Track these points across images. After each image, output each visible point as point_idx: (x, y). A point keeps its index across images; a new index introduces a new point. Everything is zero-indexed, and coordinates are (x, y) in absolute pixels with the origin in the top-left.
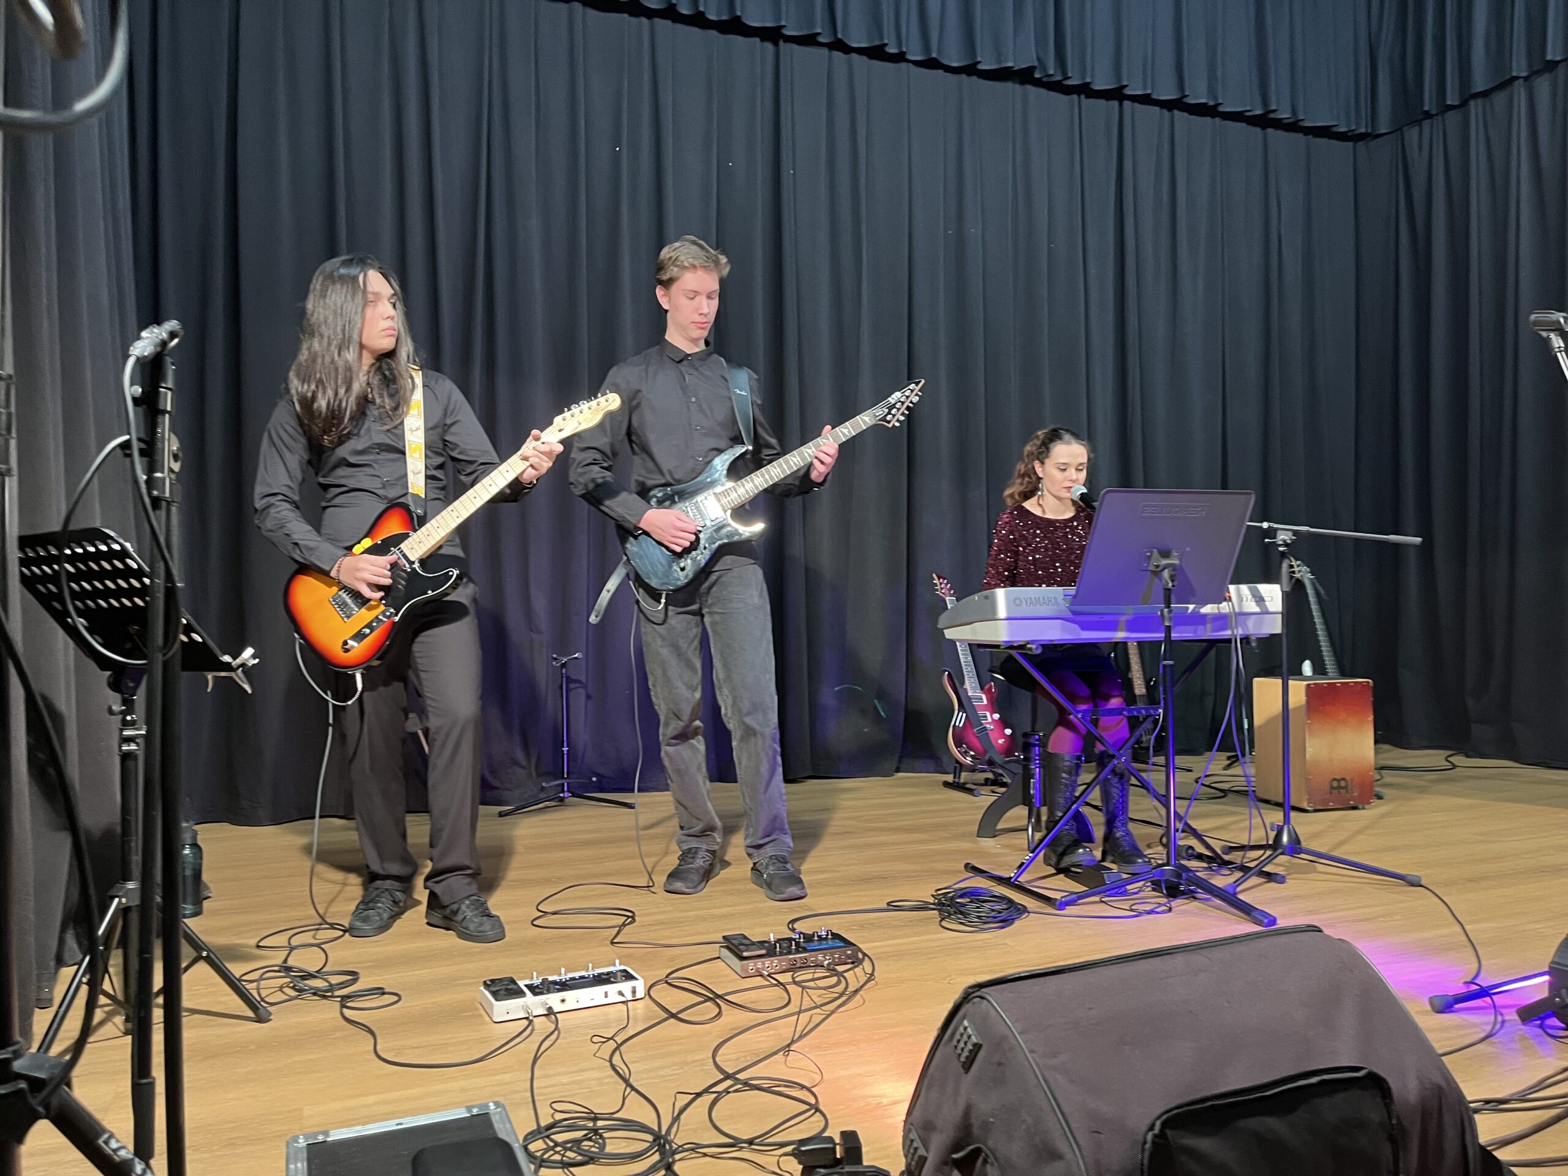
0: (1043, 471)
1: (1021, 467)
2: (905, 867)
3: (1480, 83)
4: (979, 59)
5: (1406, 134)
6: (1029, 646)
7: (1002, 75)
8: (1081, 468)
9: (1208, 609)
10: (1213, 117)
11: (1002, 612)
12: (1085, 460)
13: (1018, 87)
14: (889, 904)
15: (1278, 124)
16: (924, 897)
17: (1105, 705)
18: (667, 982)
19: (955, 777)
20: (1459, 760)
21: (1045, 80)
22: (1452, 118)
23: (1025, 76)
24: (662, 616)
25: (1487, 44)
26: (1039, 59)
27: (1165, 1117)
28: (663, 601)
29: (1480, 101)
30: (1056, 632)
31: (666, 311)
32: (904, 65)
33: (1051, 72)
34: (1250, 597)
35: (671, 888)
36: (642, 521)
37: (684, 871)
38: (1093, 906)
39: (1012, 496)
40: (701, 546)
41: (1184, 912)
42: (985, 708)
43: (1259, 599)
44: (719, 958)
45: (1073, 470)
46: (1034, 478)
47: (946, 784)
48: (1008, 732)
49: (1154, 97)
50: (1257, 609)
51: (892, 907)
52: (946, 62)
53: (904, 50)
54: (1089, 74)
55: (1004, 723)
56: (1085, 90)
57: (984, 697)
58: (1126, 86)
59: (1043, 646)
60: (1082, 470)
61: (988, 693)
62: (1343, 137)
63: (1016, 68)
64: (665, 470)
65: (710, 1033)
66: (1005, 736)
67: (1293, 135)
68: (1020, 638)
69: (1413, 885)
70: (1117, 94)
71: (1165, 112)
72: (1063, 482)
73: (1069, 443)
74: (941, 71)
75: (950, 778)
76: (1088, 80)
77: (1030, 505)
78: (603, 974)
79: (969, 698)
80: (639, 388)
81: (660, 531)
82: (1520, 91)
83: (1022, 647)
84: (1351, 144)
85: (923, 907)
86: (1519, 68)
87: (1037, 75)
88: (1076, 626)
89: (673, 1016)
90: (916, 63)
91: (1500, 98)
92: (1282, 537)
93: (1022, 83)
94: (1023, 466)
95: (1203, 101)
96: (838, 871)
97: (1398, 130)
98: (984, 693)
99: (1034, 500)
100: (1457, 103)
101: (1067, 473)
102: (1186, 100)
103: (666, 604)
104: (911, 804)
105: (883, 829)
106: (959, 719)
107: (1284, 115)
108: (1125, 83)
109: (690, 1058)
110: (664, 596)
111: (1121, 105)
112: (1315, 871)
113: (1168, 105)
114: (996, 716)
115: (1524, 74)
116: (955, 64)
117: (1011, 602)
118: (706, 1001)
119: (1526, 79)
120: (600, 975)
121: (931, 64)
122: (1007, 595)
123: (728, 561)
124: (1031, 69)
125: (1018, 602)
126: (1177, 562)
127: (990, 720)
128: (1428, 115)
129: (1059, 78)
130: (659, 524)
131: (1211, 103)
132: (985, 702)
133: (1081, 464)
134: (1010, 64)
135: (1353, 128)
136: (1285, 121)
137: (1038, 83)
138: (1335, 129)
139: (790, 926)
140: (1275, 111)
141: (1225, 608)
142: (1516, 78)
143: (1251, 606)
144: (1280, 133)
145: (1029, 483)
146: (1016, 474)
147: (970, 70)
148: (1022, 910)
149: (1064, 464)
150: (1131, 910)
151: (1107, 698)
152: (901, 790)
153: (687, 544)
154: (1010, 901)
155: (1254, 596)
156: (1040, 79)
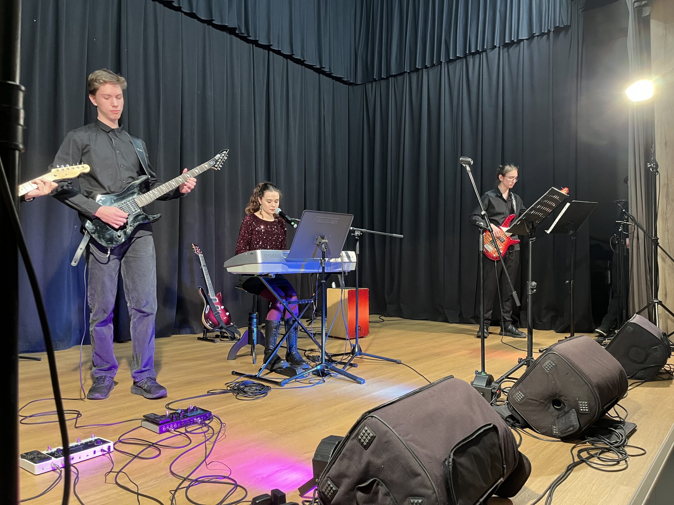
0: (261, 202)
1: (252, 198)
2: (204, 376)
3: (393, 73)
4: (214, 19)
5: (367, 86)
6: (269, 275)
7: (222, 28)
8: (276, 201)
9: (332, 260)
10: (302, 65)
11: (260, 260)
12: (278, 198)
13: (228, 35)
14: (208, 392)
15: (324, 73)
16: (221, 387)
17: (290, 300)
18: (120, 442)
19: (204, 335)
20: (383, 318)
21: (240, 34)
22: (383, 83)
23: (232, 31)
24: (107, 260)
25: (396, 58)
26: (238, 26)
27: (453, 452)
28: (109, 252)
29: (393, 78)
30: (279, 269)
31: (97, 106)
32: (180, 13)
33: (243, 32)
34: (346, 256)
35: (91, 397)
36: (97, 212)
37: (99, 388)
38: (293, 384)
39: (249, 210)
40: (129, 225)
41: (329, 382)
42: (217, 304)
43: (349, 257)
44: (141, 426)
45: (274, 202)
46: (258, 204)
47: (199, 339)
48: (228, 314)
49: (282, 52)
50: (348, 261)
51: (210, 393)
52: (199, 16)
53: (181, 6)
54: (258, 37)
55: (226, 310)
56: (255, 43)
57: (217, 299)
58: (272, 45)
59: (276, 275)
60: (277, 202)
61: (218, 297)
62: (345, 83)
63: (229, 27)
64: (106, 186)
65: (161, 462)
66: (226, 316)
67: (328, 78)
68: (266, 272)
69: (398, 363)
70: (267, 48)
71: (285, 59)
72: (270, 207)
73: (271, 191)
74: (196, 20)
75: (201, 335)
76: (257, 39)
77: (257, 214)
78: (88, 442)
79: (211, 300)
80: (88, 143)
81: (107, 217)
82: (406, 76)
83: (267, 275)
84: (347, 86)
85: (225, 392)
86: (407, 69)
87: (237, 32)
88: (287, 267)
89: (136, 457)
90: (186, 14)
91: (400, 78)
92: (357, 233)
93: (230, 34)
94: (253, 198)
95: (299, 58)
96: (173, 381)
97: (364, 84)
98: (217, 297)
99: (259, 212)
100: (385, 77)
101: (271, 204)
102: (293, 56)
103: (111, 254)
104: (187, 348)
105: (182, 360)
106: (207, 309)
107: (327, 70)
108: (272, 44)
109: (158, 475)
110: (109, 250)
111: (269, 52)
112: (364, 361)
113: (286, 57)
114: (223, 307)
115: (408, 71)
116: (203, 18)
117: (263, 256)
118: (148, 448)
119: (409, 73)
120: (86, 443)
121: (192, 15)
122: (262, 253)
123: (141, 233)
124: (235, 29)
125: (266, 256)
126: (327, 241)
127: (220, 309)
128: (375, 80)
129: (246, 35)
130: (107, 214)
131: (302, 60)
132: (218, 301)
133: (277, 200)
134: (227, 24)
135: (349, 80)
136: (327, 72)
137: (237, 35)
138: (343, 79)
139: (167, 407)
140: (324, 68)
141: (339, 260)
142: (406, 72)
143: (346, 260)
144: (324, 77)
145: (256, 205)
146: (250, 201)
147: (209, 22)
148: (268, 388)
149: (270, 200)
150: (310, 383)
151: (291, 297)
152: (179, 342)
153: (122, 224)
154: (262, 385)
155: (347, 255)
156: (238, 34)
